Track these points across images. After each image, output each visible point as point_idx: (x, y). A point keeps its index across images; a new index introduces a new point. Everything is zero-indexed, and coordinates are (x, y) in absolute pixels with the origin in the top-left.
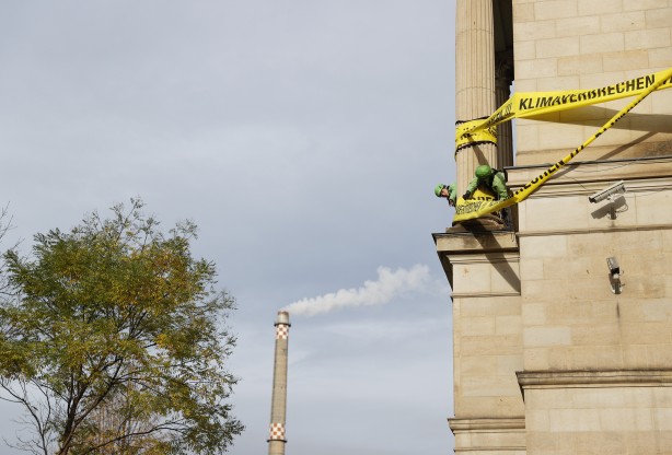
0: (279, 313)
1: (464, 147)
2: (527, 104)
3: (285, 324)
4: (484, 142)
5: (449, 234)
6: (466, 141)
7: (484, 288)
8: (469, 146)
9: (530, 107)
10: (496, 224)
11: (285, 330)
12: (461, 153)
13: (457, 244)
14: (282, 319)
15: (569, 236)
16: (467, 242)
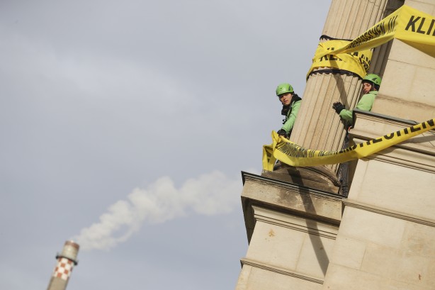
0: (67, 243)
1: (321, 72)
2: (417, 25)
3: (70, 260)
4: (348, 73)
5: (264, 179)
6: (327, 64)
7: (287, 263)
8: (327, 72)
9: (419, 31)
10: (330, 184)
11: (68, 267)
12: (314, 78)
13: (270, 194)
14: (69, 252)
15: (411, 224)
16: (284, 196)
